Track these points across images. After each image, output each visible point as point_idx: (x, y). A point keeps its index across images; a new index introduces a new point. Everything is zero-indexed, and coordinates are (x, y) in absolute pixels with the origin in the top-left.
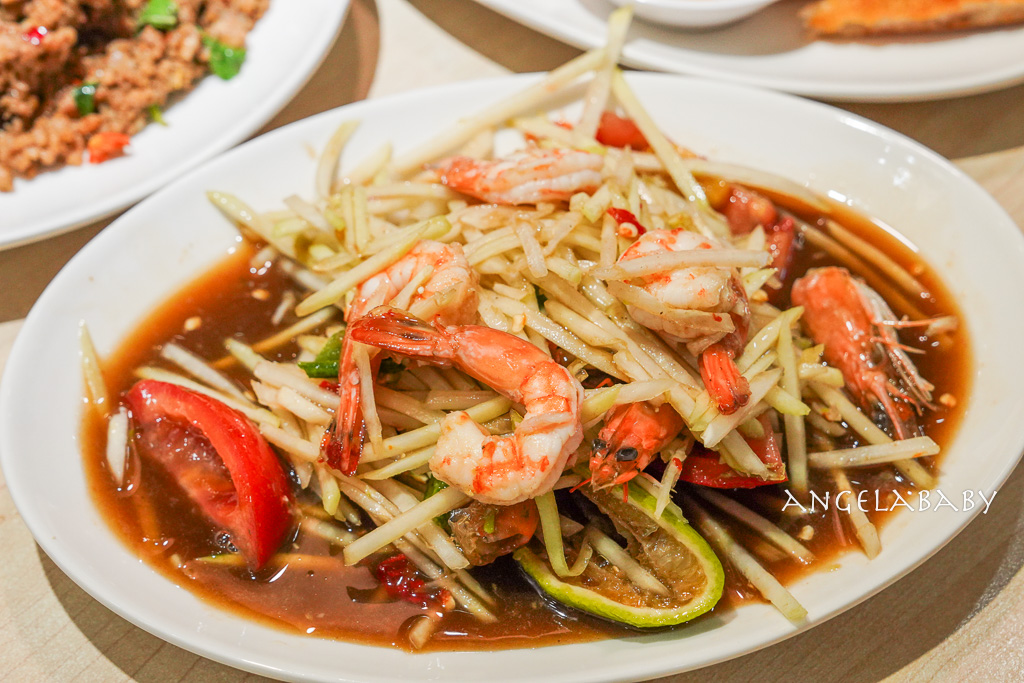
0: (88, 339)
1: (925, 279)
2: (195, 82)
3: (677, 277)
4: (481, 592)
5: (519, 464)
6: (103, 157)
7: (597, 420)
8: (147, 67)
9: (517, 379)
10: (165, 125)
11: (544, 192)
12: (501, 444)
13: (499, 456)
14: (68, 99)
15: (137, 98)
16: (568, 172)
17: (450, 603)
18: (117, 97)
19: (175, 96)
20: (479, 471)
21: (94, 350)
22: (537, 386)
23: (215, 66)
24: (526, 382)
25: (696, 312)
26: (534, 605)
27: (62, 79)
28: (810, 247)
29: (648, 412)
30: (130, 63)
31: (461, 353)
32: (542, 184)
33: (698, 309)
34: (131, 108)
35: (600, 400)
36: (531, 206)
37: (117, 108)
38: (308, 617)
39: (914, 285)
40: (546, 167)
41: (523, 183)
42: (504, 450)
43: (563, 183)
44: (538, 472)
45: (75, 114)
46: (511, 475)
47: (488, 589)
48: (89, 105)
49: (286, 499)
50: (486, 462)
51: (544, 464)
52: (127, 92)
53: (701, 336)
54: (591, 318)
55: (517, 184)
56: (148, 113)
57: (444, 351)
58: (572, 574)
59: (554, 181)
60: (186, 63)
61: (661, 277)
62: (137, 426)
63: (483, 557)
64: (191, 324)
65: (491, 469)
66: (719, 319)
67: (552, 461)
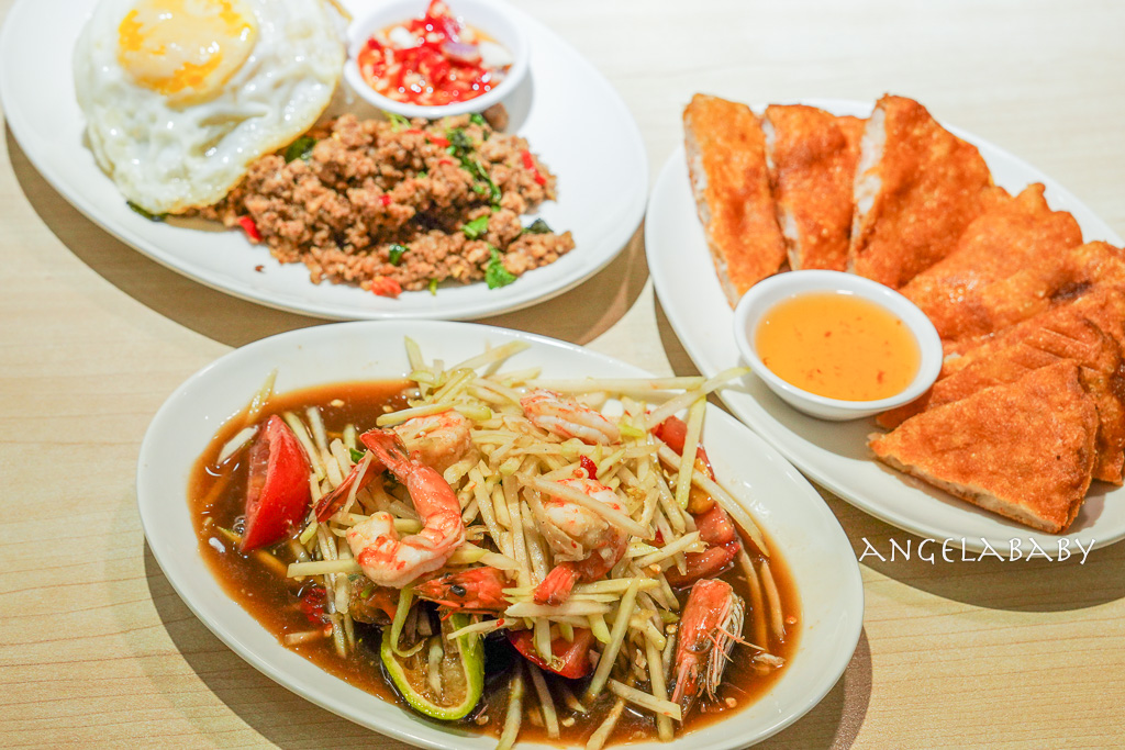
0: (273, 380)
1: (790, 630)
2: (472, 280)
3: (569, 507)
4: (351, 637)
5: (390, 558)
6: (381, 292)
7: (460, 563)
8: (441, 253)
9: (428, 511)
10: (434, 294)
11: (558, 427)
12: (390, 542)
13: (383, 548)
14: (386, 250)
15: (424, 268)
16: (581, 423)
17: (328, 633)
18: (413, 262)
19: (451, 281)
20: (366, 552)
21: (272, 388)
22: (436, 522)
23: (488, 276)
24: (432, 515)
25: (563, 533)
26: (372, 663)
27: (395, 237)
28: (739, 569)
29: (501, 579)
30: (434, 246)
31: (409, 478)
32: (560, 421)
33: (566, 533)
34: (416, 272)
35: (472, 553)
36: (546, 432)
37: (409, 268)
38: (243, 591)
39: (779, 628)
40: (568, 412)
41: (548, 415)
42: (389, 546)
43: (571, 427)
44: (395, 569)
45: (385, 260)
46: (383, 563)
47: (356, 638)
48: (396, 258)
49: (290, 522)
50: (374, 547)
51: (401, 565)
52: (419, 262)
53: (562, 552)
54: (509, 506)
55: (544, 414)
56: (427, 282)
57: (401, 472)
58: (399, 653)
59: (568, 423)
60: (469, 263)
61: (560, 502)
62: (256, 438)
63: (364, 616)
64: (337, 403)
65: (374, 553)
66: (575, 546)
67: (407, 566)
